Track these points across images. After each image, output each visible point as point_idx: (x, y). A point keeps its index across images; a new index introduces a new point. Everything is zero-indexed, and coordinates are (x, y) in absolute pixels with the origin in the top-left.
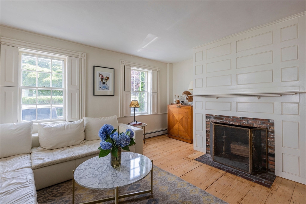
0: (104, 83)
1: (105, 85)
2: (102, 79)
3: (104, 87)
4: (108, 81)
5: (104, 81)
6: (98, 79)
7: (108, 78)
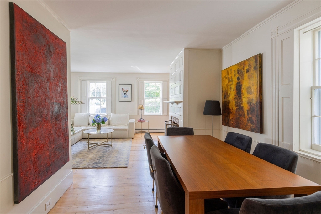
0: (125, 94)
1: (126, 95)
2: (124, 91)
3: (125, 96)
4: (127, 92)
5: (125, 92)
6: (121, 92)
7: (128, 91)
